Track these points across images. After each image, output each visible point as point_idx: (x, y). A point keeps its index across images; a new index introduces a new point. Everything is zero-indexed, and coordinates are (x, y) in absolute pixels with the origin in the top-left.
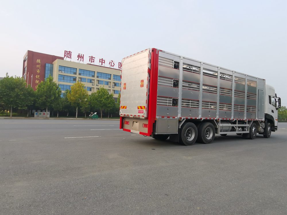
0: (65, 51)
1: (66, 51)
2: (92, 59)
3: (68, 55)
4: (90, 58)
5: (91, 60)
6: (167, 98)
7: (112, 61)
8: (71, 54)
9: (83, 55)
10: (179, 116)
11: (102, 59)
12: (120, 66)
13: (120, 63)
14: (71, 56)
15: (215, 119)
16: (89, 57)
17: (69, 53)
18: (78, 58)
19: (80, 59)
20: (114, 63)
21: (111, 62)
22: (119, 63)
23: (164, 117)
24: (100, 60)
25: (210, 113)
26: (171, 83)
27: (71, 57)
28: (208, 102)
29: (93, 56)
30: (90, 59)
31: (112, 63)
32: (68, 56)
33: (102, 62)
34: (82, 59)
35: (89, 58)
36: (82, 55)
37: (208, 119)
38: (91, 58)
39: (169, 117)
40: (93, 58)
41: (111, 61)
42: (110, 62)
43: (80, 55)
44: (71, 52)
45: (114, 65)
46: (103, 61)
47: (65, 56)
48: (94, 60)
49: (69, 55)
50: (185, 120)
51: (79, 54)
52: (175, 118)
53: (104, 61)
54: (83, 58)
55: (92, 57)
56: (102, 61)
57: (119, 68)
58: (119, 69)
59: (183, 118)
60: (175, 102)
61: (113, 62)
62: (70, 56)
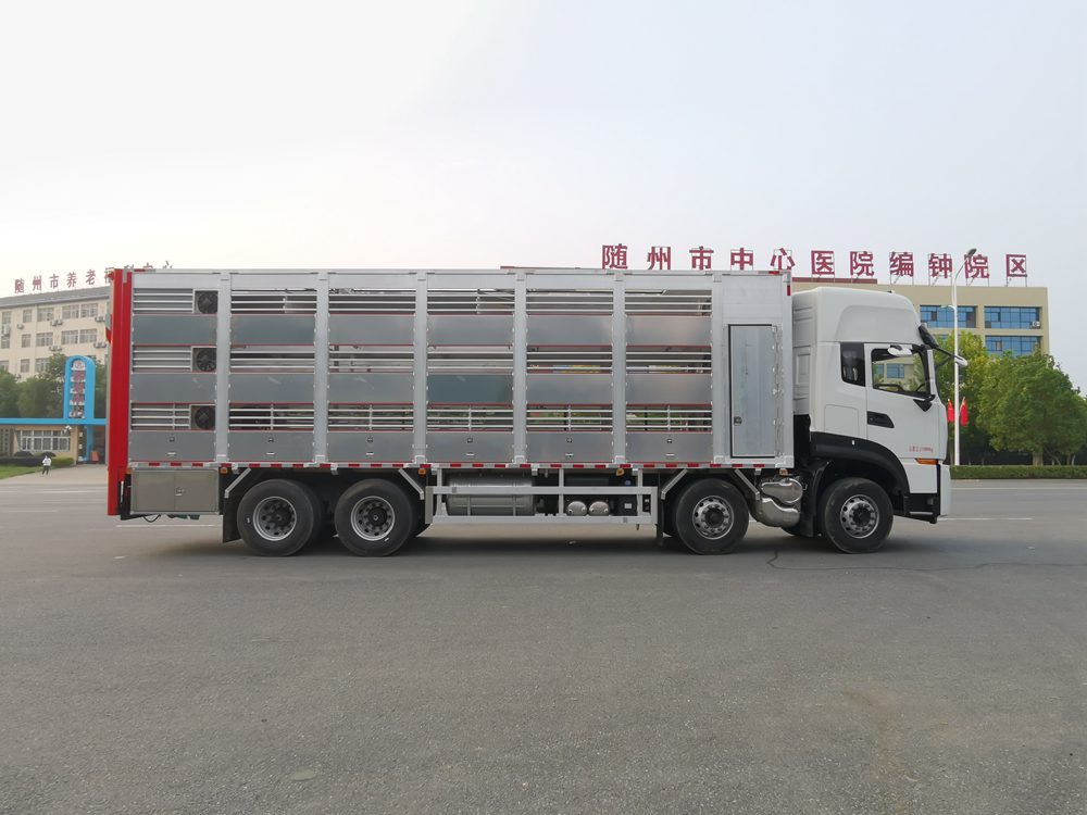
0: (604, 247)
1: (609, 247)
2: (702, 258)
3: (616, 258)
4: (694, 254)
5: (698, 261)
6: (169, 405)
7: (782, 250)
8: (625, 253)
9: (669, 249)
10: (221, 457)
11: (742, 250)
12: (817, 267)
13: (816, 255)
14: (625, 260)
15: (406, 465)
16: (691, 251)
17: (619, 252)
18: (650, 263)
19: (657, 264)
20: (790, 258)
21: (780, 257)
22: (813, 253)
23: (158, 464)
24: (733, 255)
25: (370, 445)
26: (184, 360)
27: (625, 263)
28: (366, 406)
29: (705, 248)
30: (694, 259)
31: (784, 259)
32: (616, 263)
33: (742, 263)
34: (665, 264)
35: (690, 255)
36: (665, 251)
37: (365, 465)
38: (698, 255)
39: (180, 464)
40: (705, 255)
41: (779, 253)
42: (774, 257)
43: (657, 251)
44: (626, 247)
45: (793, 264)
46: (747, 259)
47: (604, 263)
48: (709, 258)
49: (619, 259)
50: (248, 470)
51: (653, 248)
52: (202, 465)
53: (751, 256)
54: (668, 260)
55: (701, 250)
56: (742, 259)
57: (814, 272)
58: (817, 276)
59: (235, 466)
60: (205, 418)
61: (785, 254)
62: (621, 262)
